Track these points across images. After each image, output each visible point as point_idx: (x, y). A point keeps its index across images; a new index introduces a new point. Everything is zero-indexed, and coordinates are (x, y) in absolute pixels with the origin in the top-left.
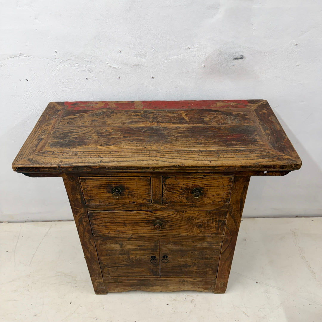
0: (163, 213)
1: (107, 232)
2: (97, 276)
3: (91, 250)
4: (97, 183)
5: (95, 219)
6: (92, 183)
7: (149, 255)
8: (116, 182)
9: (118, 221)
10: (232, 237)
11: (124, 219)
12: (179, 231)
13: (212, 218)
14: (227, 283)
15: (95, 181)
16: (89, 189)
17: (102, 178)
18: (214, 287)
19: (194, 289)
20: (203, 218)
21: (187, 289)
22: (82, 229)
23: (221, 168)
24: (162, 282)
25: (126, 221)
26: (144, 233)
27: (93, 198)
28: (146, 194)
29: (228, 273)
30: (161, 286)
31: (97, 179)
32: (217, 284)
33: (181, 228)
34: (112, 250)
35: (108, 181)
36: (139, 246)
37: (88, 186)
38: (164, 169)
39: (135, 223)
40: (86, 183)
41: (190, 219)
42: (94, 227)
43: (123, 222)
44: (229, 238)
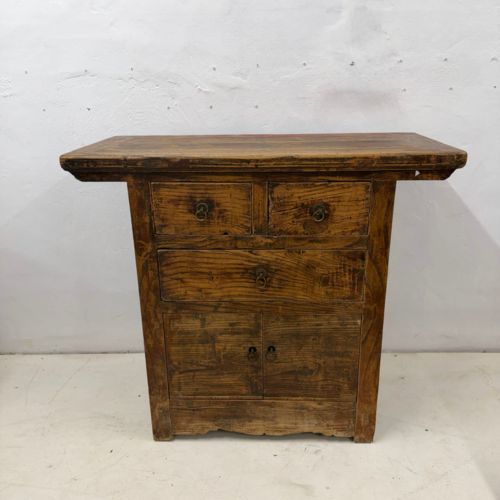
0: (268, 255)
1: (182, 291)
2: (159, 394)
3: (156, 330)
4: (175, 193)
5: (168, 265)
6: (167, 193)
7: (245, 345)
8: (202, 191)
9: (201, 270)
10: (376, 305)
11: (210, 266)
12: (293, 291)
13: (344, 265)
14: (375, 414)
15: (173, 190)
16: (163, 205)
17: (182, 185)
18: (353, 425)
19: (320, 428)
20: (330, 265)
21: (308, 428)
22: (145, 286)
23: (352, 161)
24: (267, 409)
25: (213, 269)
26: (240, 296)
27: (167, 223)
28: (244, 217)
29: (374, 389)
30: (264, 419)
31: (175, 187)
32: (359, 417)
33: (297, 285)
34: (188, 333)
35: (191, 191)
36: (231, 325)
37: (161, 199)
38: (272, 165)
39: (227, 275)
40: (159, 194)
41: (310, 267)
42: (163, 282)
43: (207, 271)
44: (372, 308)
